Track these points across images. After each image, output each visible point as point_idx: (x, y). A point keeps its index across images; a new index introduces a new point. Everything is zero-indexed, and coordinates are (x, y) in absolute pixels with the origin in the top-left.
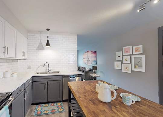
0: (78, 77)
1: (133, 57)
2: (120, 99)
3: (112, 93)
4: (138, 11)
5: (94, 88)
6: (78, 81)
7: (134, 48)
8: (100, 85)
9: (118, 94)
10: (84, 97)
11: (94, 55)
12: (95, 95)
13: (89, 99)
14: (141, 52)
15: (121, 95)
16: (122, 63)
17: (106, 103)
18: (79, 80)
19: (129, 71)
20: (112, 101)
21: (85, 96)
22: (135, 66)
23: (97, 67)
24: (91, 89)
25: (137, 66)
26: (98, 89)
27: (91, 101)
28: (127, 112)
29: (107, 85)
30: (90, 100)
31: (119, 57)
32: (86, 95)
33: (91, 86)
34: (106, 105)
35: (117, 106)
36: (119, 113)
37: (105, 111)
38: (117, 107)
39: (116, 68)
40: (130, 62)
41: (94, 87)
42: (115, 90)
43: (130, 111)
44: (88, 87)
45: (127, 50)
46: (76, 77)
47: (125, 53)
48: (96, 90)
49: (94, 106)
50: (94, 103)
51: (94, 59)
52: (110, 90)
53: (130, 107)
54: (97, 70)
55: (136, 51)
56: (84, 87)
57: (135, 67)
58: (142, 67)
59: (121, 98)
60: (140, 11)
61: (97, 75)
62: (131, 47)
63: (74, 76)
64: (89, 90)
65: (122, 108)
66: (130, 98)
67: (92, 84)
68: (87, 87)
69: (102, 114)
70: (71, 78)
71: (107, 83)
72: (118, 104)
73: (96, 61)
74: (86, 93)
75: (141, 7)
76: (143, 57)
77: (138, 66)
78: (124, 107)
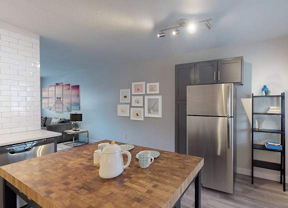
0: (43, 146)
1: (146, 98)
2: (136, 162)
3: (125, 157)
4: (159, 36)
5: (90, 159)
6: (42, 155)
7: (148, 85)
8: (103, 150)
9: (133, 156)
10: (64, 187)
11: (74, 92)
12: (93, 172)
13: (78, 186)
14: (158, 92)
15: (137, 156)
16: (131, 107)
17: (114, 179)
18: (45, 153)
19: (140, 117)
20: (125, 170)
21: (67, 184)
22: (149, 110)
23: (81, 115)
24: (82, 164)
25: (152, 111)
26: (99, 158)
27: (82, 188)
28: (145, 178)
29: (116, 146)
30: (81, 186)
31: (125, 97)
32: (68, 180)
33: (83, 158)
34: (114, 182)
35: (132, 174)
36: (134, 186)
37: (112, 193)
38: (132, 178)
39: (120, 114)
40: (142, 105)
41: (90, 157)
42: (129, 151)
43: (148, 174)
44: (74, 163)
45: (138, 88)
46: (35, 146)
47: (135, 92)
48: (95, 162)
49: (90, 196)
50: (90, 190)
51: (74, 100)
52: (122, 153)
53: (148, 170)
54: (81, 120)
55: (151, 89)
56: (64, 166)
57: (149, 112)
58: (158, 111)
59: (137, 160)
60: (160, 37)
61: (81, 130)
62: (144, 83)
63: (29, 145)
64: (76, 168)
65: (138, 175)
66: (149, 155)
67: (85, 152)
68: (71, 162)
69: (107, 202)
70: (13, 153)
71: (116, 143)
72: (134, 171)
73: (78, 104)
74: (70, 177)
75: (161, 32)
76: (160, 98)
77: (154, 111)
78: (142, 173)
